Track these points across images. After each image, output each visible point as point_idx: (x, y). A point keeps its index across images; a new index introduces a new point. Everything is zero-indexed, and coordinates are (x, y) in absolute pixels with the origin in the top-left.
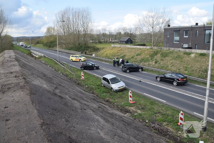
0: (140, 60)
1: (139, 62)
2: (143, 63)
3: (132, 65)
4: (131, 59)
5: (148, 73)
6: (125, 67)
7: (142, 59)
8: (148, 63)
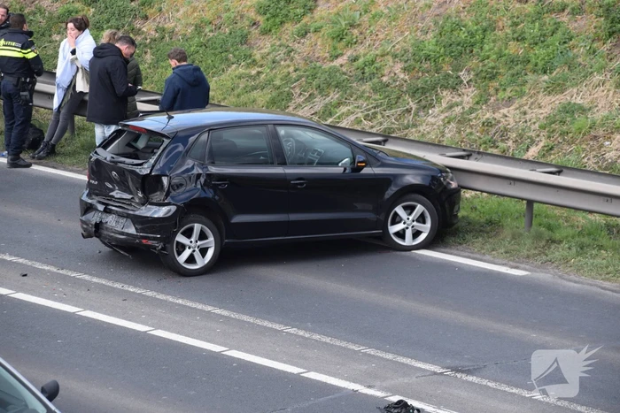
0: (416, 59)
1: (389, 95)
2: (469, 96)
3: (259, 142)
4: (264, 47)
5: (545, 276)
6: (149, 185)
7: (449, 27)
8: (549, 104)
